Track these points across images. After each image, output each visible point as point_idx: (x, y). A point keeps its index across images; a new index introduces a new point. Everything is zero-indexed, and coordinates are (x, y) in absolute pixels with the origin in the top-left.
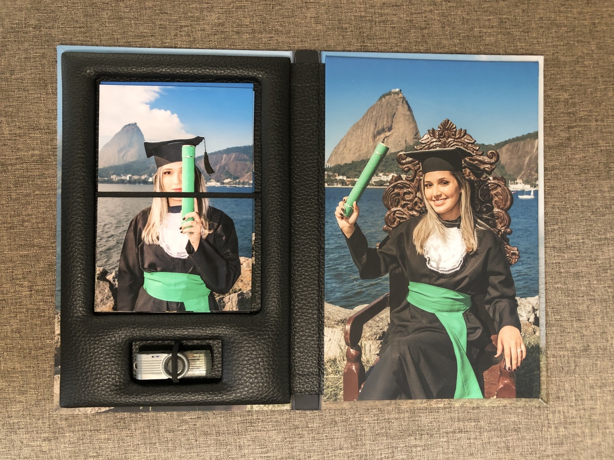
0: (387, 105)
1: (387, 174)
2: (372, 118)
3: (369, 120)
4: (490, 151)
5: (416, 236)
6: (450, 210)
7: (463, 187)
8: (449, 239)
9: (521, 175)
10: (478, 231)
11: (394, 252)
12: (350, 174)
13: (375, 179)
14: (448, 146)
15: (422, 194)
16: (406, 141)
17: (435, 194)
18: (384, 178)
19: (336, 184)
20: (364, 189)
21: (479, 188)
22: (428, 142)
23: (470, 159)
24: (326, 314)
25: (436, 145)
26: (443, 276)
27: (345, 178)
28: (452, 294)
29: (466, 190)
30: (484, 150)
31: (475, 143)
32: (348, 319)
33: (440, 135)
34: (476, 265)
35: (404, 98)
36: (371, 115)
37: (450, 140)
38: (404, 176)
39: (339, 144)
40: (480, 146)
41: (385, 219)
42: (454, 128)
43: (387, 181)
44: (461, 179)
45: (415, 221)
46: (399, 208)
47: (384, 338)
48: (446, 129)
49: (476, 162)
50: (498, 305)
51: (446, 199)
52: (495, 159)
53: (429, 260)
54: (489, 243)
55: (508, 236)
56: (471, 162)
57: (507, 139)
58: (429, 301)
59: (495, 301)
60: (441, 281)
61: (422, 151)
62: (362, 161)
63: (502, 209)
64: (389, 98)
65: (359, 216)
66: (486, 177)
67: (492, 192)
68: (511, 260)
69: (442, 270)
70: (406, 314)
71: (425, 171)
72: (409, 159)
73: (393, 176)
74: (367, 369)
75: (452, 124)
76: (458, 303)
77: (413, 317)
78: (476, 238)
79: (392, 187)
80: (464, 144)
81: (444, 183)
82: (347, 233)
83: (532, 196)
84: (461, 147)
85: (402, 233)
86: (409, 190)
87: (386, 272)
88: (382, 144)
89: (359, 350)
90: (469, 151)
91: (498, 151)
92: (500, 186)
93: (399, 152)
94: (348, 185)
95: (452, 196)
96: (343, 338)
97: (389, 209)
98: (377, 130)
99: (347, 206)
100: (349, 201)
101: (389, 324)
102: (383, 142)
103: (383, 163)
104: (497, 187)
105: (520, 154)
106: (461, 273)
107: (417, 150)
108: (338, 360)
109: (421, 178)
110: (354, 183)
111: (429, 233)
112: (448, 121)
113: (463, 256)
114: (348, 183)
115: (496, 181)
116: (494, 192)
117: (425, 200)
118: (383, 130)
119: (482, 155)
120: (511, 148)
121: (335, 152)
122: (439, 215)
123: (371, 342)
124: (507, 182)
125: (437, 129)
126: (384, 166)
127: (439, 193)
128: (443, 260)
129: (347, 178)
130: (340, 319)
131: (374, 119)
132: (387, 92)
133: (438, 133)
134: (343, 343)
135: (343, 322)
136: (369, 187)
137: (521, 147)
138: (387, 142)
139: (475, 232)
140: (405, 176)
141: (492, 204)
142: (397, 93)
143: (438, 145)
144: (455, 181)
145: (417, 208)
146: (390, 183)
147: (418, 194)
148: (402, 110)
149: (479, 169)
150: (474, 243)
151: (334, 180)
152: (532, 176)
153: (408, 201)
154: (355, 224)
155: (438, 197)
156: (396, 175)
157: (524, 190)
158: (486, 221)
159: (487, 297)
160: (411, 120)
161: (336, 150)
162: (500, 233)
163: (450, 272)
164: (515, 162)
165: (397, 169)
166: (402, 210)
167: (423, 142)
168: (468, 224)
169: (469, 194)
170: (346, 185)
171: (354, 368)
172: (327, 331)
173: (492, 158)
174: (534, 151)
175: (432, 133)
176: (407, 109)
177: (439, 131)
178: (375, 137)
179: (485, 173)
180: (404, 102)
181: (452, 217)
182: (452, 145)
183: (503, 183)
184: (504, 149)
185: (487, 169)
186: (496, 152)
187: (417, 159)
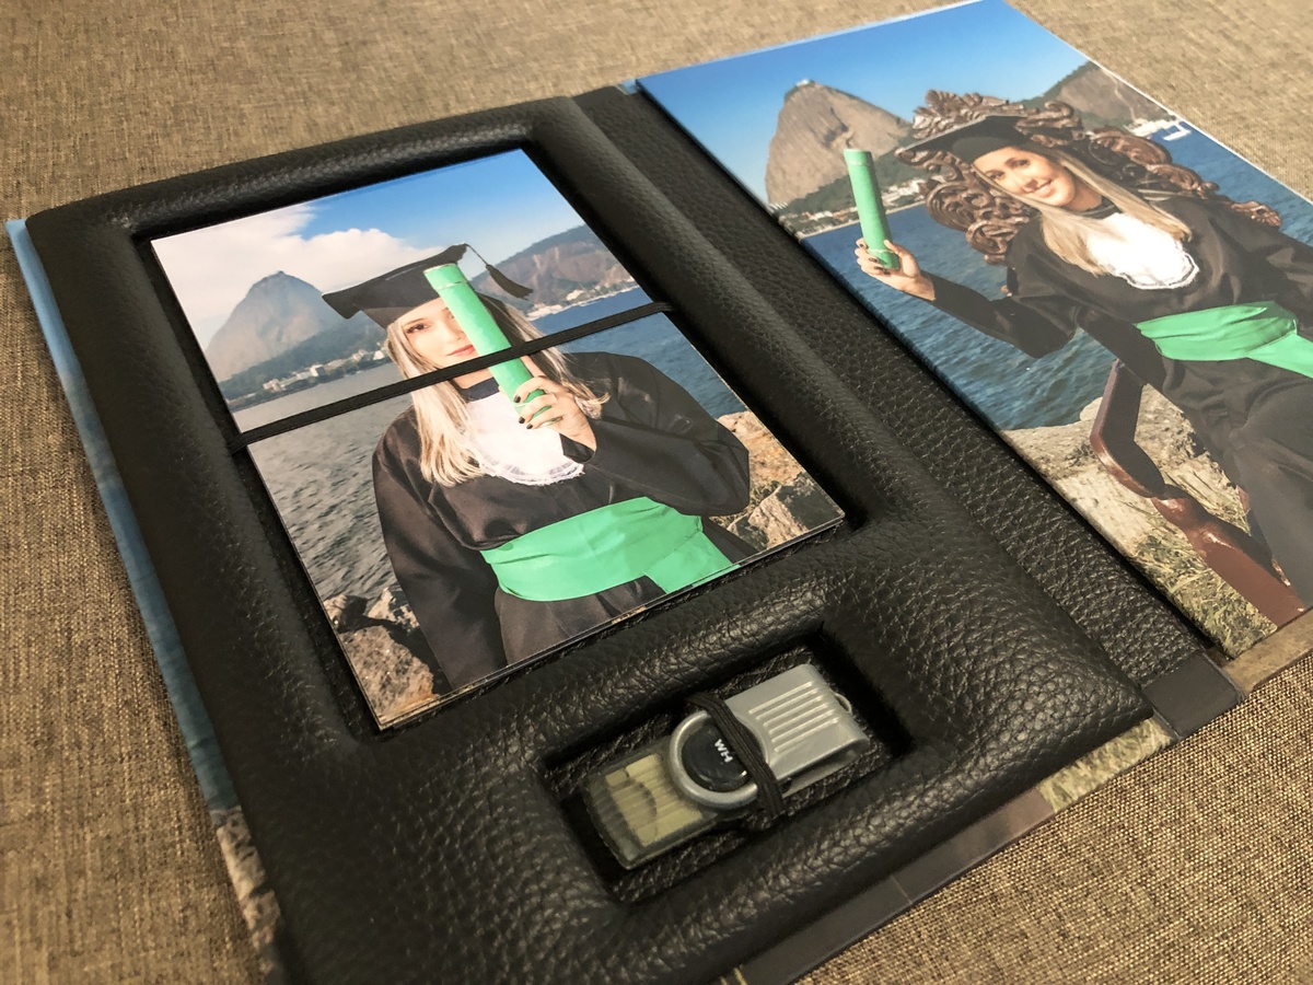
0: (807, 103)
1: (904, 184)
2: (797, 126)
3: (792, 128)
4: (1047, 104)
5: (1061, 250)
7: (1058, 159)
9: (1133, 114)
10: (1158, 205)
11: (1049, 289)
12: (832, 205)
13: (888, 199)
15: (999, 191)
16: (889, 134)
17: (1022, 183)
18: (905, 192)
19: (819, 227)
20: (883, 217)
21: (1086, 151)
22: (930, 124)
23: (1025, 123)
24: (1031, 454)
25: (948, 124)
26: (1182, 291)
27: (829, 214)
28: (1236, 312)
29: (1068, 160)
30: (1036, 106)
31: (1010, 103)
32: (1088, 443)
33: (941, 110)
34: (1220, 252)
35: (827, 88)
36: (791, 123)
37: (964, 111)
38: (939, 178)
39: (769, 173)
40: (1022, 103)
41: (974, 247)
42: (955, 97)
43: (916, 193)
44: (1043, 150)
45: (1031, 230)
46: (981, 222)
47: (1205, 447)
48: (941, 102)
49: (1041, 123)
51: (1049, 183)
52: (1068, 110)
54: (1198, 213)
56: (1032, 125)
57: (1056, 82)
58: (1210, 340)
60: (1190, 300)
61: (933, 137)
62: (836, 181)
63: (1159, 163)
64: (802, 95)
66: (1081, 134)
67: (1115, 150)
69: (1172, 281)
71: (969, 160)
73: (918, 183)
74: (1245, 527)
75: (945, 94)
77: (1213, 381)
78: (1169, 215)
79: (933, 199)
81: (1021, 164)
82: (922, 293)
83: (1184, 132)
84: (992, 114)
85: (1030, 257)
86: (970, 192)
87: (1072, 327)
88: (851, 150)
89: (1181, 494)
90: (1012, 115)
91: (1058, 100)
92: (1118, 138)
94: (847, 221)
95: (1054, 176)
96: (1120, 487)
97: (966, 230)
98: (821, 137)
100: (873, 243)
101: (1183, 416)
102: (850, 147)
103: (879, 174)
104: (1114, 140)
105: (1097, 91)
106: (1210, 274)
107: (923, 139)
108: (1160, 539)
109: (972, 170)
110: (856, 216)
112: (934, 91)
113: (1181, 247)
114: (842, 219)
115: (1103, 134)
116: (1118, 147)
117: (1015, 196)
118: (833, 134)
119: (1038, 112)
120: (1074, 91)
121: (773, 186)
122: (1066, 207)
123: (1186, 467)
124: (1122, 129)
125: (925, 105)
126: (886, 177)
127: (1028, 180)
128: (1153, 268)
129: (833, 211)
130: (1071, 450)
131: (800, 125)
133: (935, 110)
134: (1132, 496)
135: (1086, 454)
136: (889, 212)
137: (1089, 84)
138: (857, 145)
139: (1158, 209)
140: (941, 176)
141: (1134, 163)
142: (810, 86)
143: (951, 122)
144: (1037, 156)
145: (1014, 212)
146: (925, 194)
148: (839, 101)
149: (1057, 129)
150: (1175, 223)
151: (809, 223)
154: (924, 274)
155: (1032, 186)
156: (922, 181)
157: (1162, 129)
158: (1154, 187)
160: (869, 108)
161: (771, 182)
163: (1189, 280)
164: (1102, 103)
165: (914, 172)
166: (990, 223)
167: (921, 127)
168: (1129, 202)
169: (1081, 164)
170: (841, 223)
171: (1215, 539)
172: (1070, 487)
173: (1060, 111)
174: (1115, 82)
175: (923, 112)
176: (847, 97)
177: (934, 107)
178: (827, 145)
179: (1072, 131)
180: (834, 92)
181: (1090, 202)
183: (1117, 133)
185: (1068, 125)
187: (937, 150)
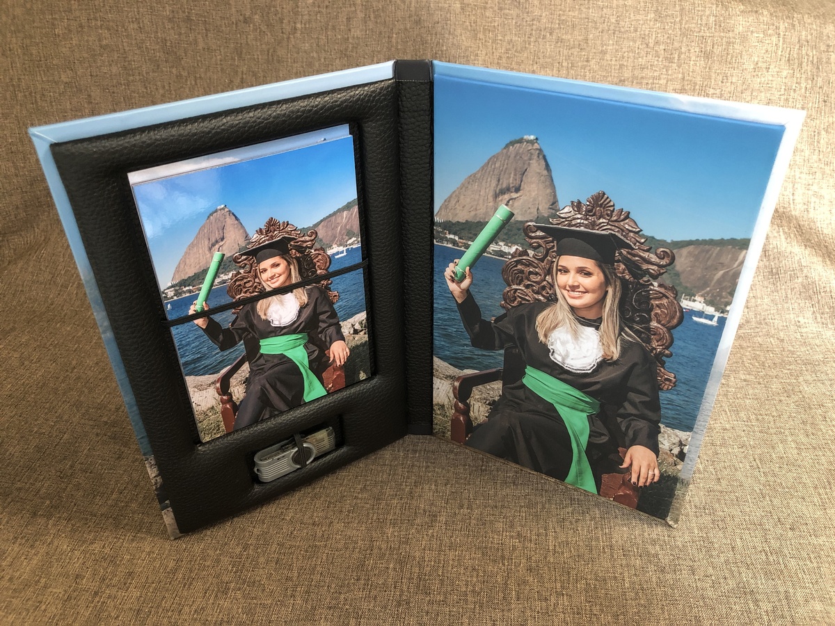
0: (515, 157)
1: (510, 245)
2: (493, 171)
3: (489, 172)
4: (662, 249)
5: (540, 322)
6: (589, 307)
7: (611, 285)
8: (582, 337)
9: (703, 292)
10: (622, 340)
11: (511, 330)
12: (463, 234)
13: (493, 247)
14: (597, 228)
15: (552, 279)
16: (538, 209)
17: (570, 283)
18: (505, 249)
19: (446, 242)
20: (479, 256)
21: (635, 292)
22: (569, 217)
23: (628, 252)
24: (435, 367)
25: (580, 223)
26: (568, 372)
27: (457, 238)
28: (577, 393)
29: (615, 289)
30: (653, 246)
31: (641, 233)
32: (456, 377)
33: (588, 211)
34: (613, 375)
35: (540, 150)
36: (493, 167)
37: (601, 220)
38: (531, 253)
39: (451, 197)
40: (647, 238)
41: (504, 295)
42: (611, 206)
43: (509, 253)
44: (611, 275)
45: (541, 307)
46: (521, 287)
47: (494, 406)
48: (599, 204)
49: (637, 258)
50: (633, 423)
51: (585, 293)
52: (668, 261)
53: (553, 352)
54: (635, 357)
55: (664, 358)
56: (629, 256)
57: (694, 239)
58: (548, 390)
59: (631, 418)
60: (566, 376)
61: (560, 226)
62: (478, 222)
63: (662, 325)
64: (520, 147)
65: (471, 283)
66: (649, 281)
67: (652, 302)
68: (663, 385)
69: (569, 366)
70: (521, 393)
71: (560, 253)
72: (540, 233)
73: (517, 249)
75: (608, 200)
76: (584, 404)
77: (526, 398)
78: (619, 347)
79: (514, 261)
80: (623, 231)
81: (585, 274)
82: (458, 298)
83: (714, 323)
84: (616, 234)
85: (523, 315)
86: (537, 270)
87: (501, 348)
88: (505, 207)
89: (468, 407)
90: (628, 242)
91: (675, 251)
92: (667, 298)
93: (527, 221)
94: (461, 247)
95: (593, 291)
96: (451, 391)
97: (510, 285)
98: (499, 187)
99: (459, 269)
100: (461, 265)
101: (500, 396)
102: (507, 205)
103: (504, 231)
104: (662, 297)
105: (709, 263)
106: (591, 377)
107: (553, 224)
108: (446, 407)
109: (554, 260)
110: (467, 247)
111: (557, 324)
112: (604, 194)
113: (598, 360)
114: (460, 244)
115: (662, 290)
116: (657, 302)
117: (557, 287)
118: (508, 190)
119: (648, 251)
120: (697, 253)
121: (446, 206)
122: (573, 309)
123: (480, 404)
124: (679, 295)
125: (584, 201)
126: (506, 234)
127: (576, 284)
128: (571, 356)
129: (460, 238)
130: (448, 374)
131: (496, 172)
132: (517, 137)
133: (586, 208)
134: (452, 395)
135: (452, 378)
136: (485, 254)
137: (714, 255)
138: (512, 206)
139: (618, 341)
140: (533, 252)
141: (650, 316)
142: (532, 142)
143: (583, 223)
144: (601, 275)
145: (544, 293)
146: (513, 256)
147: (547, 277)
148: (536, 166)
149: (640, 268)
150: (616, 352)
151: (443, 238)
152: (721, 297)
153: (533, 282)
154: (467, 291)
155: (574, 288)
156: (520, 249)
157: (703, 312)
158: (637, 332)
159: (622, 411)
160: (548, 183)
161: (446, 204)
162: (654, 352)
163: (578, 372)
164: (699, 272)
165: (523, 241)
166: (525, 290)
168: (610, 328)
169: (618, 295)
170: (458, 246)
171: (461, 419)
172: (436, 381)
173: (663, 259)
174: (735, 266)
175: (577, 206)
176: (544, 166)
177: (588, 205)
178: (496, 196)
179: (647, 276)
180: (541, 157)
181: (591, 315)
182: (604, 228)
183: (672, 295)
184: (685, 251)
185: (651, 271)
186: (672, 252)
187: (551, 236)
